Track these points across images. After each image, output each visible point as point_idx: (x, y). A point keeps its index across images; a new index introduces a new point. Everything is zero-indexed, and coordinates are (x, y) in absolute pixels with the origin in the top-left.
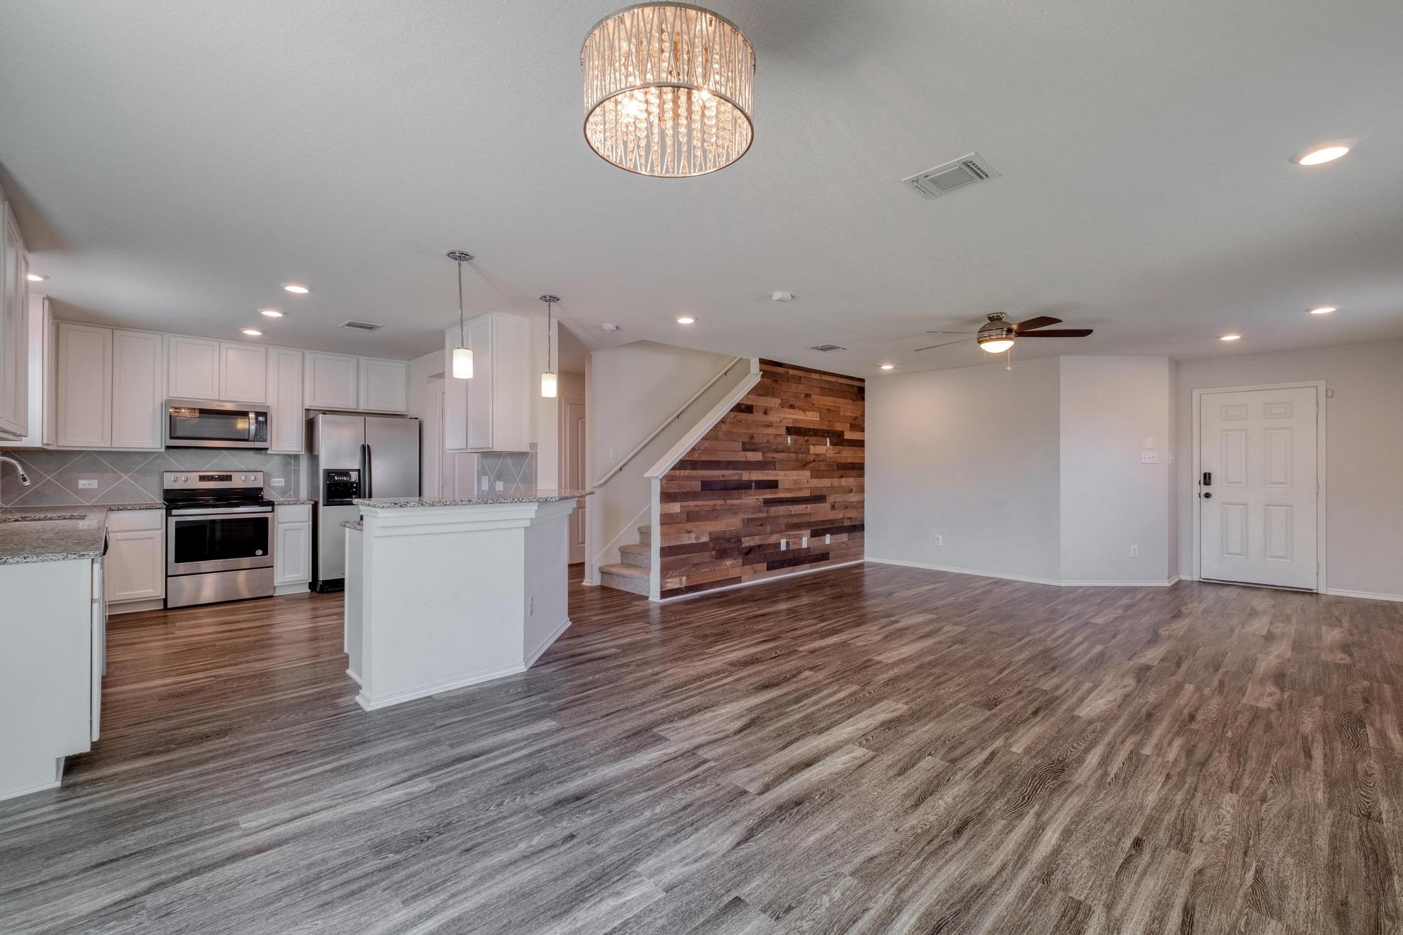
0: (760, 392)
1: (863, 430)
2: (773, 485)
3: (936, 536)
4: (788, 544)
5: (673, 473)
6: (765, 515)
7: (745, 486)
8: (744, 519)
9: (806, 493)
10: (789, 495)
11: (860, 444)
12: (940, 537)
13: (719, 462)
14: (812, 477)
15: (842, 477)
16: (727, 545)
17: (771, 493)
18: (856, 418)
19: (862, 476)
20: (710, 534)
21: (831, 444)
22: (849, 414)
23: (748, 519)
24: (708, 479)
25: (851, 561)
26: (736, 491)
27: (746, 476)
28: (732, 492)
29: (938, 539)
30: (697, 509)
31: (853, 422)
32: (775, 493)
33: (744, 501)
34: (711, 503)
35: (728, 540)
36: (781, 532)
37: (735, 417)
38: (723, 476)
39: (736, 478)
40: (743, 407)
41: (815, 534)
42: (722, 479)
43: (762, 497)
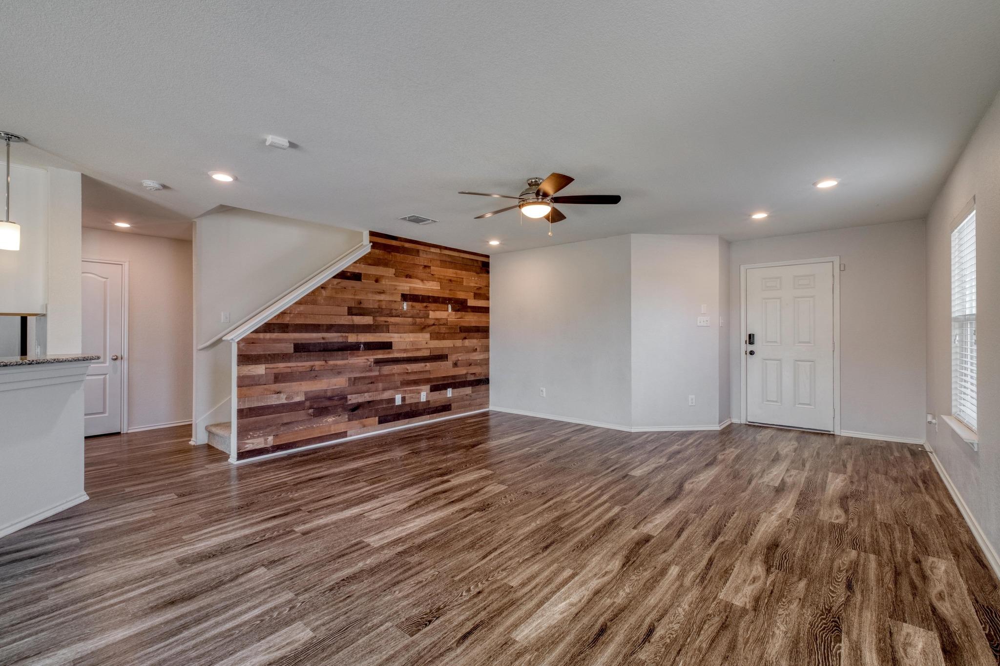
0: (370, 262)
1: (488, 299)
2: (388, 346)
3: (541, 388)
4: (403, 399)
5: (255, 336)
6: (377, 373)
7: (354, 348)
8: (350, 379)
9: (426, 353)
10: (405, 355)
11: (486, 310)
12: (544, 390)
13: (319, 325)
14: (432, 338)
15: (465, 338)
16: (327, 403)
17: (383, 354)
18: (479, 288)
19: (487, 337)
20: (306, 393)
21: (453, 309)
22: (472, 284)
23: (355, 378)
24: (303, 342)
25: (475, 410)
26: (340, 353)
27: (352, 338)
28: (335, 353)
29: (542, 391)
30: (289, 370)
31: (477, 292)
32: (389, 353)
33: (350, 362)
34: (308, 364)
35: (330, 399)
36: (395, 388)
37: (338, 284)
38: (323, 338)
39: (340, 340)
40: (349, 274)
41: (434, 389)
42: (323, 341)
43: (372, 358)
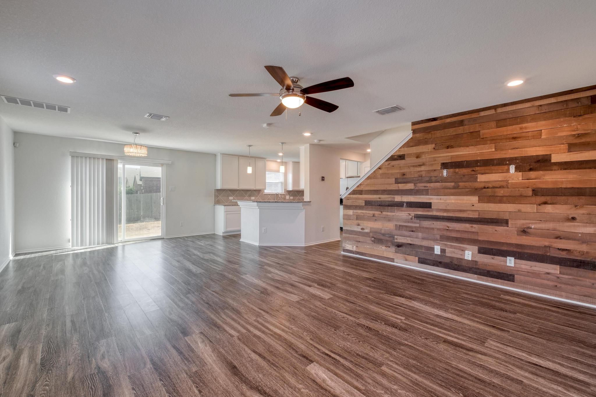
0: (411, 144)
2: (428, 205)
4: (443, 251)
5: (349, 196)
6: (418, 225)
7: (400, 205)
8: (396, 225)
9: (475, 215)
10: (445, 214)
13: (378, 191)
14: (480, 201)
16: (382, 237)
17: (423, 211)
20: (371, 228)
21: (517, 169)
23: (400, 226)
24: (369, 200)
26: (389, 208)
27: (398, 198)
28: (386, 208)
30: (363, 215)
32: (428, 211)
33: (397, 214)
34: (372, 212)
35: (384, 235)
36: (435, 240)
37: (388, 165)
38: (380, 198)
39: (390, 200)
40: (396, 157)
41: (481, 251)
42: (379, 200)
43: (413, 214)
